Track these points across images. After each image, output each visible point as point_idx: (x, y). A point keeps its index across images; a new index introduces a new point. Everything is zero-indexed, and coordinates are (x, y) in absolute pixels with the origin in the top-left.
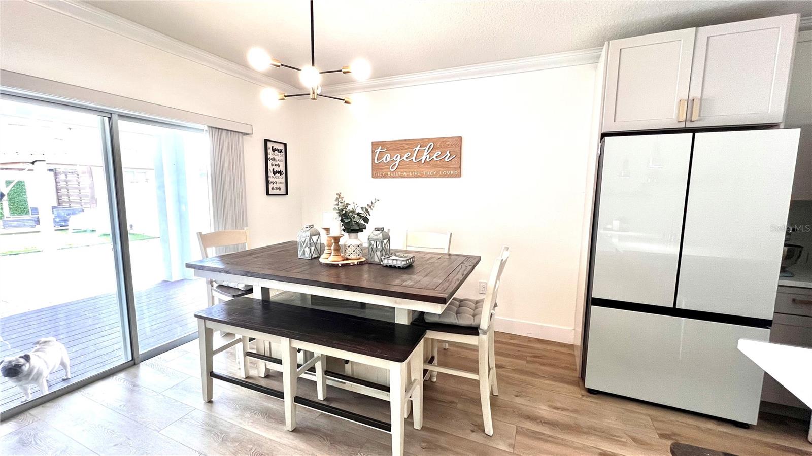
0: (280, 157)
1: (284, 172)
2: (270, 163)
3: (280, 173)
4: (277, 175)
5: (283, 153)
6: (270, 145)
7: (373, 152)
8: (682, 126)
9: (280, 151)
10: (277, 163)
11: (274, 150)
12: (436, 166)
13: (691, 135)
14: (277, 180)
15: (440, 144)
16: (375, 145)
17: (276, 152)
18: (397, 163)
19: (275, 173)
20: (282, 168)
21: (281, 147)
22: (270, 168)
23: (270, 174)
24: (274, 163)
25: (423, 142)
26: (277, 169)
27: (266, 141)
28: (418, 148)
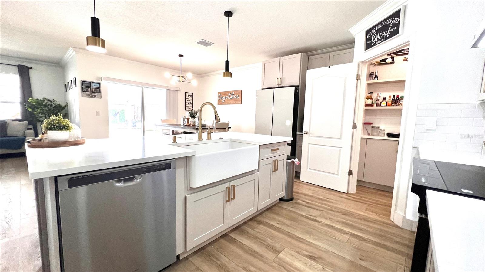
0: (191, 98)
1: (192, 103)
2: (187, 100)
3: (191, 103)
4: (189, 104)
5: (192, 97)
6: (187, 94)
7: (218, 95)
8: (278, 86)
9: (191, 96)
10: (189, 100)
11: (188, 96)
12: (235, 100)
13: (273, 89)
14: (189, 106)
15: (234, 93)
16: (219, 93)
17: (189, 96)
18: (224, 99)
19: (188, 103)
20: (192, 102)
21: (192, 95)
22: (187, 101)
23: (187, 103)
24: (188, 100)
25: (231, 92)
26: (189, 102)
27: (186, 93)
28: (230, 94)
